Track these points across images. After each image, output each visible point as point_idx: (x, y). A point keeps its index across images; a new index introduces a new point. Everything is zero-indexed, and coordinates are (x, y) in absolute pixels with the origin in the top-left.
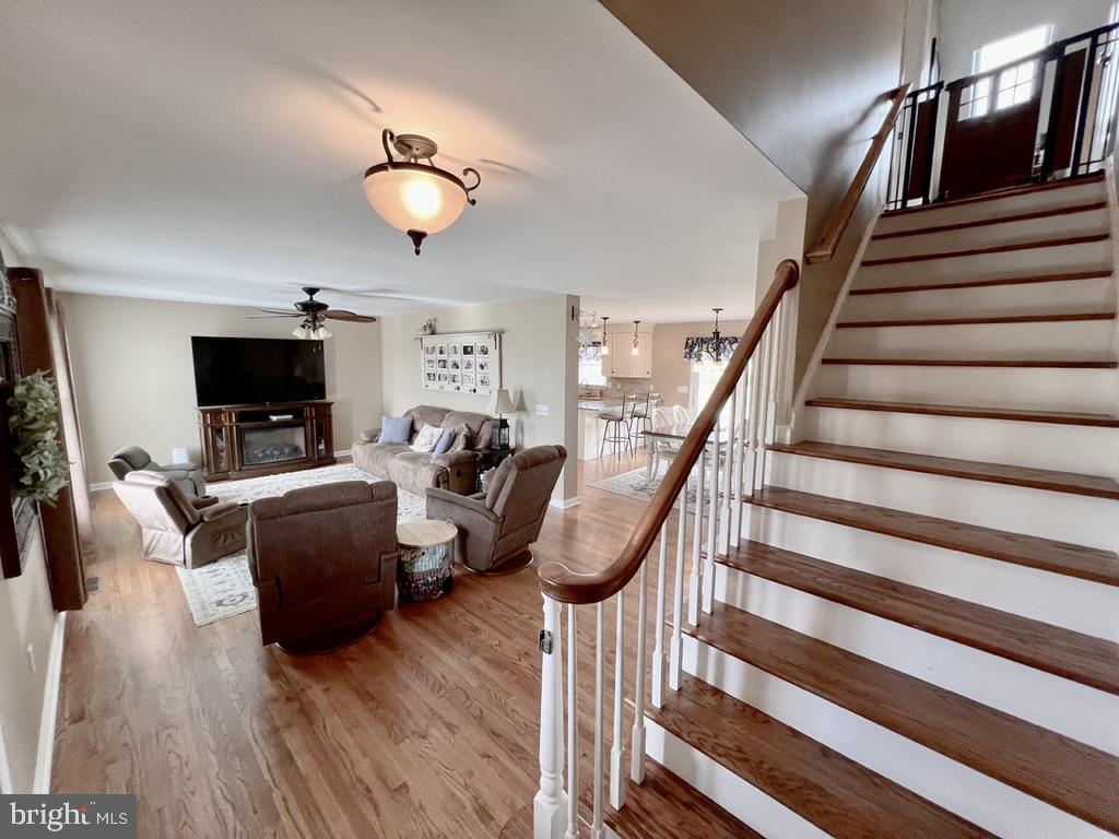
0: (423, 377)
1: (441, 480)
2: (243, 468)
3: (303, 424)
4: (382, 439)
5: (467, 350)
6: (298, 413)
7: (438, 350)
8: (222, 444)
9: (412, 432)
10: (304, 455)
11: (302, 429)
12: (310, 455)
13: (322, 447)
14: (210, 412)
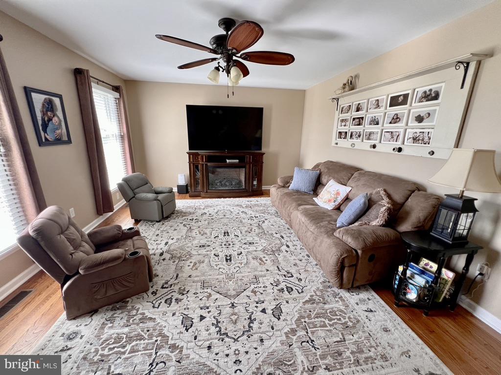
0: (335, 134)
1: (346, 264)
2: (208, 191)
3: (244, 167)
4: (293, 186)
5: (394, 101)
6: (242, 159)
7: (354, 108)
8: (199, 175)
9: (318, 185)
10: (244, 188)
11: (244, 169)
12: (247, 188)
13: (255, 183)
14: (193, 154)
